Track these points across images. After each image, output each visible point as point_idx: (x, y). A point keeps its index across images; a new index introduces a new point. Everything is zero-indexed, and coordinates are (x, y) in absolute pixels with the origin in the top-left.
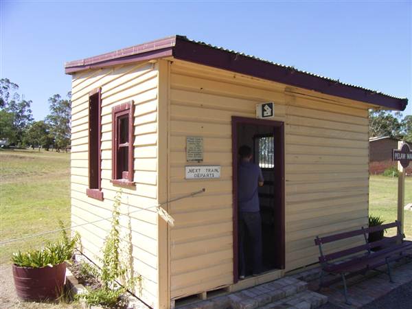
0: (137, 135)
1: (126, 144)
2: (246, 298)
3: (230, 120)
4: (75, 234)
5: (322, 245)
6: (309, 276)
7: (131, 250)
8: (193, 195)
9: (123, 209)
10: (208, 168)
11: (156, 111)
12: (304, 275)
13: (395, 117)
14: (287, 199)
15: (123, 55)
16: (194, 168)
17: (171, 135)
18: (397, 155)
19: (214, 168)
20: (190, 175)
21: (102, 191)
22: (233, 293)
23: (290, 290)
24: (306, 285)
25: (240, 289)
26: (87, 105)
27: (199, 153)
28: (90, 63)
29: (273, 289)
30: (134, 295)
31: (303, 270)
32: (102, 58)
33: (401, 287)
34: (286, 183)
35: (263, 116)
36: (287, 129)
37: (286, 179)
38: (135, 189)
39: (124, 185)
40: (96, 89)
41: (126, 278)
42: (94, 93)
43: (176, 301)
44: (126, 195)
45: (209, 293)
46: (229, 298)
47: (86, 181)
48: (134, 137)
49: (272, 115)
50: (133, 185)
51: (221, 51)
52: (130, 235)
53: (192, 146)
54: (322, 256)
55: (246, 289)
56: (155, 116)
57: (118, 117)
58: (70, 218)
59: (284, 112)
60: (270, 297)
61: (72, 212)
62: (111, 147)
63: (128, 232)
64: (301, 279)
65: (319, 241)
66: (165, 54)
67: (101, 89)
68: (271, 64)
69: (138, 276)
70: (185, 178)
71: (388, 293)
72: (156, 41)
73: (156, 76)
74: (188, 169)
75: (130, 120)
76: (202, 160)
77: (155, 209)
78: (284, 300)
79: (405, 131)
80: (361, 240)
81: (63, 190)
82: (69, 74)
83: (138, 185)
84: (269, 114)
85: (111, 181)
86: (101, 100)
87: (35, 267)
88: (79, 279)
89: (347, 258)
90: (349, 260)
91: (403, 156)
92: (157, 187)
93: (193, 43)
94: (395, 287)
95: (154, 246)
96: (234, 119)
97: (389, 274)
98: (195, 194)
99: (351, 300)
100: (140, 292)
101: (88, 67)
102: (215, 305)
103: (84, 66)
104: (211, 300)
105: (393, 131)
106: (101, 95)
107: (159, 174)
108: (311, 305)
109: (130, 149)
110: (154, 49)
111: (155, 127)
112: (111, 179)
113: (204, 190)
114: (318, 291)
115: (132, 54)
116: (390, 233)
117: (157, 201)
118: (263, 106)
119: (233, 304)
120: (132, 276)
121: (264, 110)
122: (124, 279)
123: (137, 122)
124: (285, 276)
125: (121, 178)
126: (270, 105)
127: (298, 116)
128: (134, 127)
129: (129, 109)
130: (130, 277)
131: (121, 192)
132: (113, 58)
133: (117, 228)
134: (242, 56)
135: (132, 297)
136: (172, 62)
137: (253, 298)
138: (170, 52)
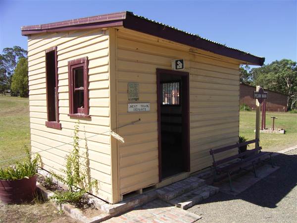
0: (91, 82)
1: (81, 88)
2: (168, 191)
3: (155, 71)
4: (36, 155)
5: (214, 155)
6: (204, 175)
7: (88, 163)
8: (133, 123)
9: (80, 135)
10: (142, 104)
11: (108, 64)
12: (202, 175)
13: (245, 69)
14: (191, 125)
15: (79, 23)
16: (133, 104)
17: (118, 82)
18: (256, 95)
19: (145, 104)
20: (131, 110)
21: (60, 122)
22: (158, 189)
23: (195, 185)
24: (204, 182)
25: (163, 186)
26: (44, 59)
27: (136, 94)
28: (47, 28)
29: (184, 185)
30: (92, 195)
31: (200, 172)
32: (58, 25)
33: (262, 180)
34: (190, 114)
35: (176, 69)
36: (191, 77)
37: (190, 111)
38: (91, 120)
39: (81, 118)
40: (52, 47)
41: (84, 183)
42: (51, 50)
43: (124, 196)
44: (83, 125)
45: (144, 190)
46: (157, 192)
47: (46, 116)
48: (88, 83)
49: (183, 68)
50: (89, 118)
51: (154, 23)
52: (87, 153)
53: (132, 89)
54: (214, 162)
55: (167, 186)
56: (107, 68)
57: (73, 69)
58: (30, 143)
59: (189, 66)
60: (184, 190)
61: (32, 139)
62: (68, 90)
63: (85, 150)
64: (200, 178)
65: (212, 152)
66: (116, 24)
67: (56, 48)
68: (184, 33)
69: (94, 180)
70: (128, 112)
71: (255, 184)
72: (109, 15)
73: (107, 39)
74: (129, 105)
75: (85, 71)
76: (138, 99)
77: (108, 133)
78: (192, 192)
79: (252, 79)
80: (235, 152)
81: (11, 124)
82: (25, 35)
83: (92, 117)
84: (181, 67)
85: (68, 115)
86: (57, 56)
87: (15, 179)
88: (46, 186)
89: (227, 164)
90: (228, 165)
91: (260, 96)
92: (109, 118)
93: (136, 17)
94: (259, 180)
95: (108, 159)
96: (158, 70)
97: (254, 172)
98: (135, 122)
99: (234, 189)
100: (97, 192)
101: (46, 31)
102: (148, 197)
103: (41, 30)
104: (145, 194)
105: (244, 79)
106: (57, 52)
107: (111, 109)
108: (210, 194)
109: (85, 92)
110: (108, 20)
111: (107, 76)
112: (68, 113)
113: (140, 119)
114: (212, 185)
115: (87, 23)
116: (251, 147)
117: (110, 128)
118: (177, 61)
119: (159, 196)
120: (89, 182)
121: (177, 65)
122: (82, 184)
123: (91, 72)
124: (190, 177)
125: (77, 113)
126: (182, 61)
127: (197, 69)
128: (88, 76)
129: (84, 63)
130: (87, 182)
131: (79, 123)
132: (70, 25)
133: (77, 148)
134: (167, 27)
135: (90, 196)
136: (118, 30)
137: (172, 191)
138: (121, 23)
